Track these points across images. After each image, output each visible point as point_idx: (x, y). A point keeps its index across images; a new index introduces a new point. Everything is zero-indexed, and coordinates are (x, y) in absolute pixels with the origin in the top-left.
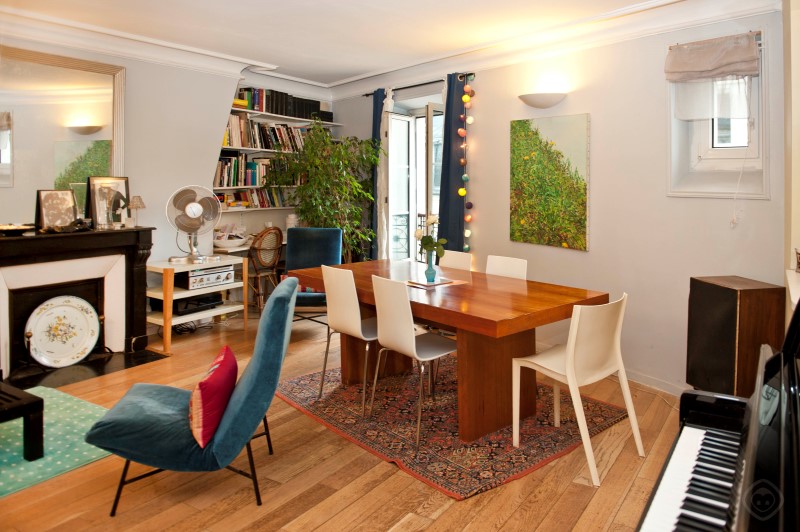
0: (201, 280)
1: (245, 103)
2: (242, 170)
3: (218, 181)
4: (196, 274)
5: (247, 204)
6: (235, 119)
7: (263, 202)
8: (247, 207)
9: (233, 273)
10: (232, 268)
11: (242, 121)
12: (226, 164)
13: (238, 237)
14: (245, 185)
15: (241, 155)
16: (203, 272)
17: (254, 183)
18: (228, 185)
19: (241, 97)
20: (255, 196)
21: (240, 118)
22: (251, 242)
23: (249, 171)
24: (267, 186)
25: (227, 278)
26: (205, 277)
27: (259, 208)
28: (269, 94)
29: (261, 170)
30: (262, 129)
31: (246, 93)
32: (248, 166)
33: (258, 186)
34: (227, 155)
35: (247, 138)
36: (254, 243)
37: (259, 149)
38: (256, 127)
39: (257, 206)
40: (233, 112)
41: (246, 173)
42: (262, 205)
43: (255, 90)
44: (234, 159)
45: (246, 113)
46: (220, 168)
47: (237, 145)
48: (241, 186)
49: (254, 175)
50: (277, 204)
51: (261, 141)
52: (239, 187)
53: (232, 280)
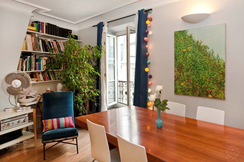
0: (8, 125)
1: (34, 28)
2: (33, 63)
3: (20, 68)
4: (5, 121)
5: (37, 79)
6: (29, 36)
7: (45, 78)
8: (37, 81)
9: (27, 118)
10: (27, 115)
11: (33, 38)
12: (25, 59)
13: (31, 97)
14: (35, 70)
15: (32, 55)
16: (9, 120)
17: (40, 69)
18: (26, 70)
19: (32, 25)
20: (41, 76)
21: (32, 36)
22: (39, 99)
23: (37, 63)
24: (46, 70)
25: (24, 121)
26: (11, 123)
27: (43, 81)
28: (47, 25)
29: (43, 62)
30: (43, 42)
31: (35, 24)
32: (36, 60)
33: (42, 70)
34: (24, 55)
35: (36, 46)
36: (40, 100)
37: (42, 52)
38: (40, 41)
39: (41, 81)
40: (28, 33)
41: (35, 64)
42: (45, 79)
43: (40, 22)
44: (29, 57)
45: (35, 34)
46: (21, 62)
47: (30, 50)
48: (33, 71)
49: (40, 65)
50: (52, 79)
51: (43, 48)
52: (32, 71)
53: (27, 122)
